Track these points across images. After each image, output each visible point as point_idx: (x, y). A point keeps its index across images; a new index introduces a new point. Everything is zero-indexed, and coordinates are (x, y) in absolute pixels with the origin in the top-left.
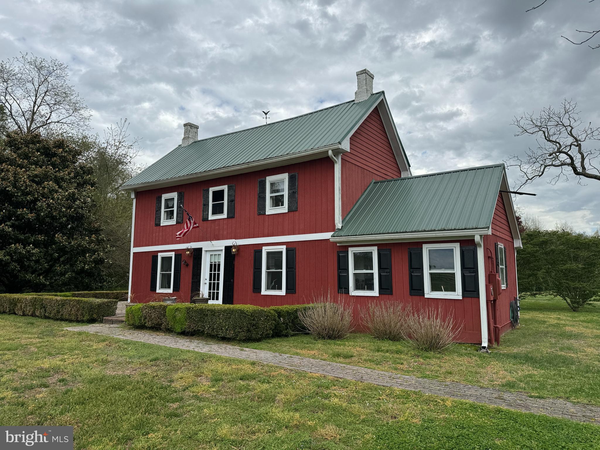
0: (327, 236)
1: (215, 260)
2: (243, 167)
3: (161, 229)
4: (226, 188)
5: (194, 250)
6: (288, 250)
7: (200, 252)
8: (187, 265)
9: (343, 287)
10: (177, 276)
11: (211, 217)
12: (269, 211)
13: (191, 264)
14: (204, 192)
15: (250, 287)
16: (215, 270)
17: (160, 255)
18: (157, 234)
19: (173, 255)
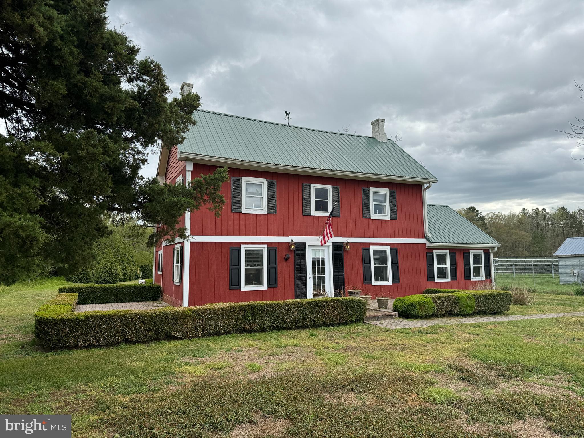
1: (318, 255)
3: (242, 216)
4: (329, 188)
5: (296, 244)
6: (392, 250)
7: (302, 246)
8: (286, 260)
9: (431, 278)
10: (273, 271)
11: (314, 213)
12: (374, 216)
13: (292, 260)
14: (304, 187)
15: (360, 279)
16: (318, 265)
17: (243, 248)
18: (236, 222)
19: (265, 247)
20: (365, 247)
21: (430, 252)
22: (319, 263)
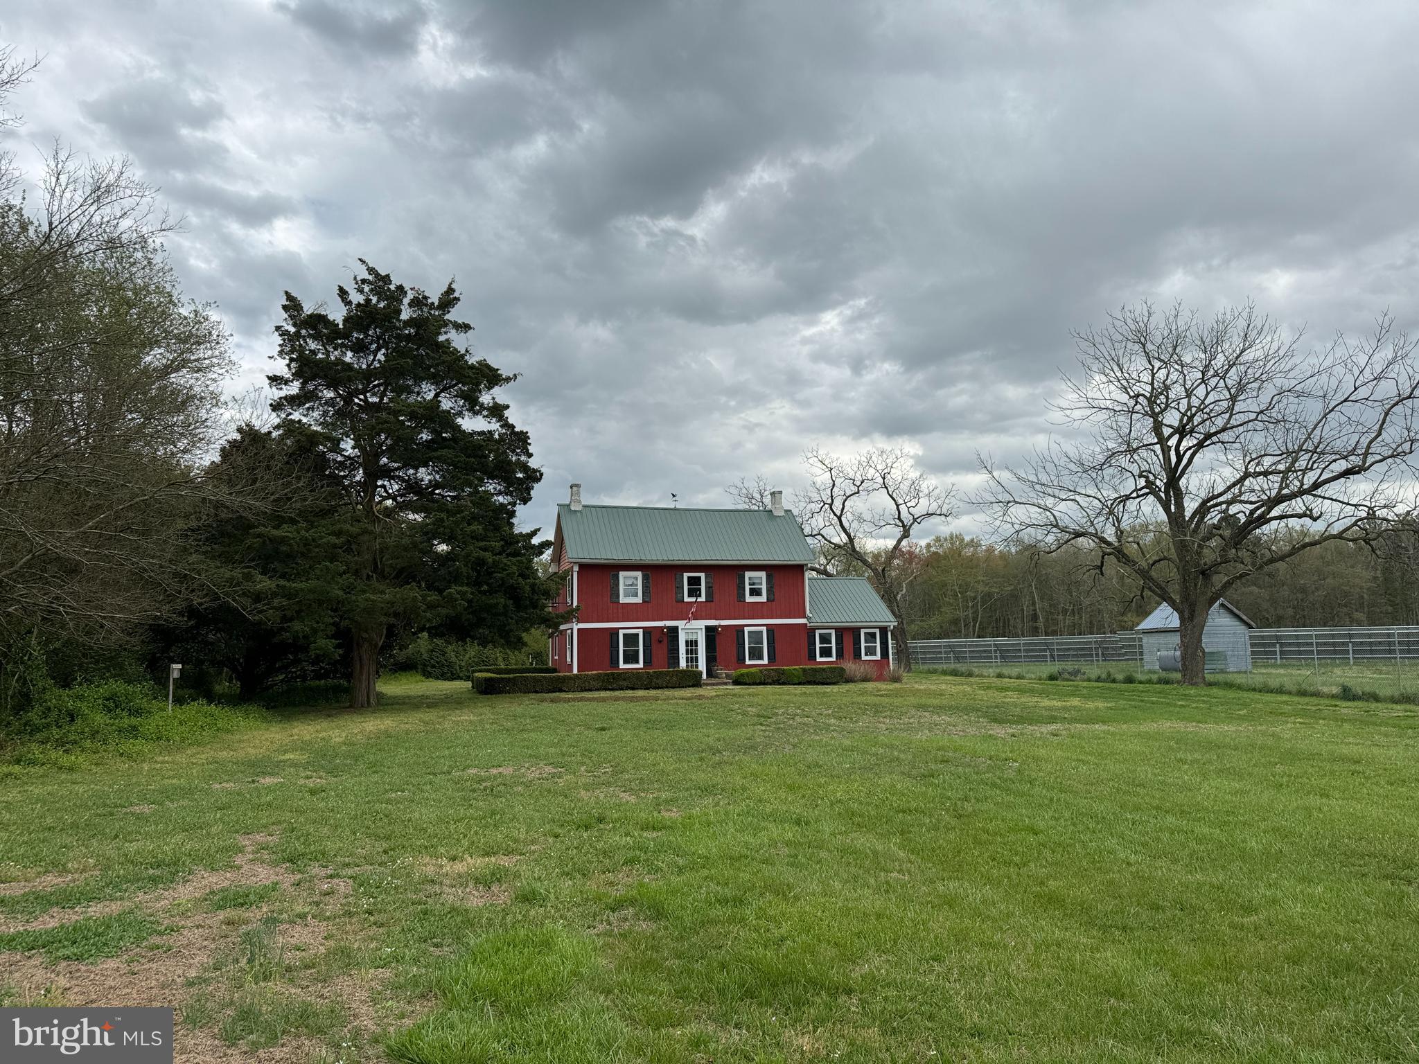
0: (801, 621)
1: (694, 637)
3: (621, 605)
4: (702, 575)
5: (668, 628)
6: (768, 631)
7: (675, 629)
8: (660, 642)
9: (812, 656)
10: (647, 651)
11: (687, 599)
12: (749, 599)
13: (665, 641)
14: (678, 576)
15: (734, 660)
16: (692, 646)
17: (621, 632)
18: (615, 611)
19: (640, 632)
20: (740, 629)
21: (813, 630)
22: (692, 644)
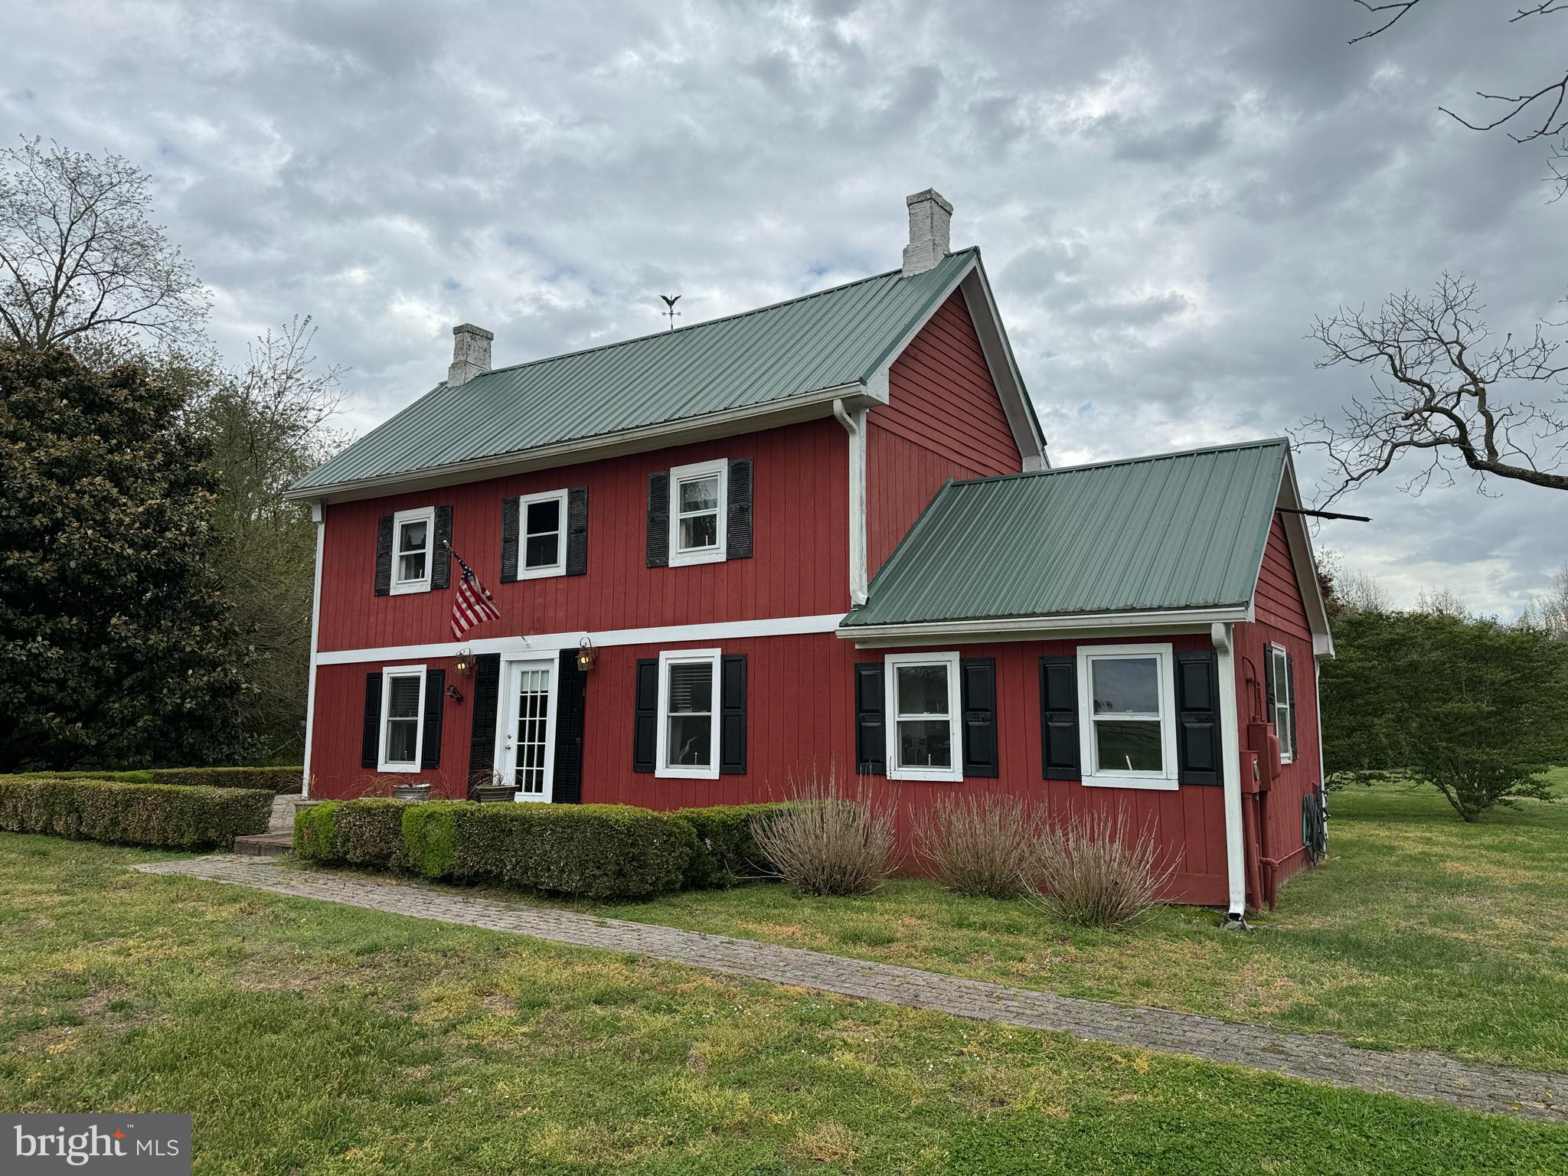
0: (828, 623)
1: (534, 686)
2: (609, 441)
3: (391, 603)
4: (561, 496)
5: (478, 659)
6: (726, 661)
7: (493, 664)
8: (461, 697)
10: (433, 727)
11: (524, 572)
12: (678, 557)
13: (470, 697)
14: (506, 507)
15: (626, 760)
16: (533, 713)
17: (387, 675)
18: (380, 617)
19: (423, 674)
20: (645, 658)
